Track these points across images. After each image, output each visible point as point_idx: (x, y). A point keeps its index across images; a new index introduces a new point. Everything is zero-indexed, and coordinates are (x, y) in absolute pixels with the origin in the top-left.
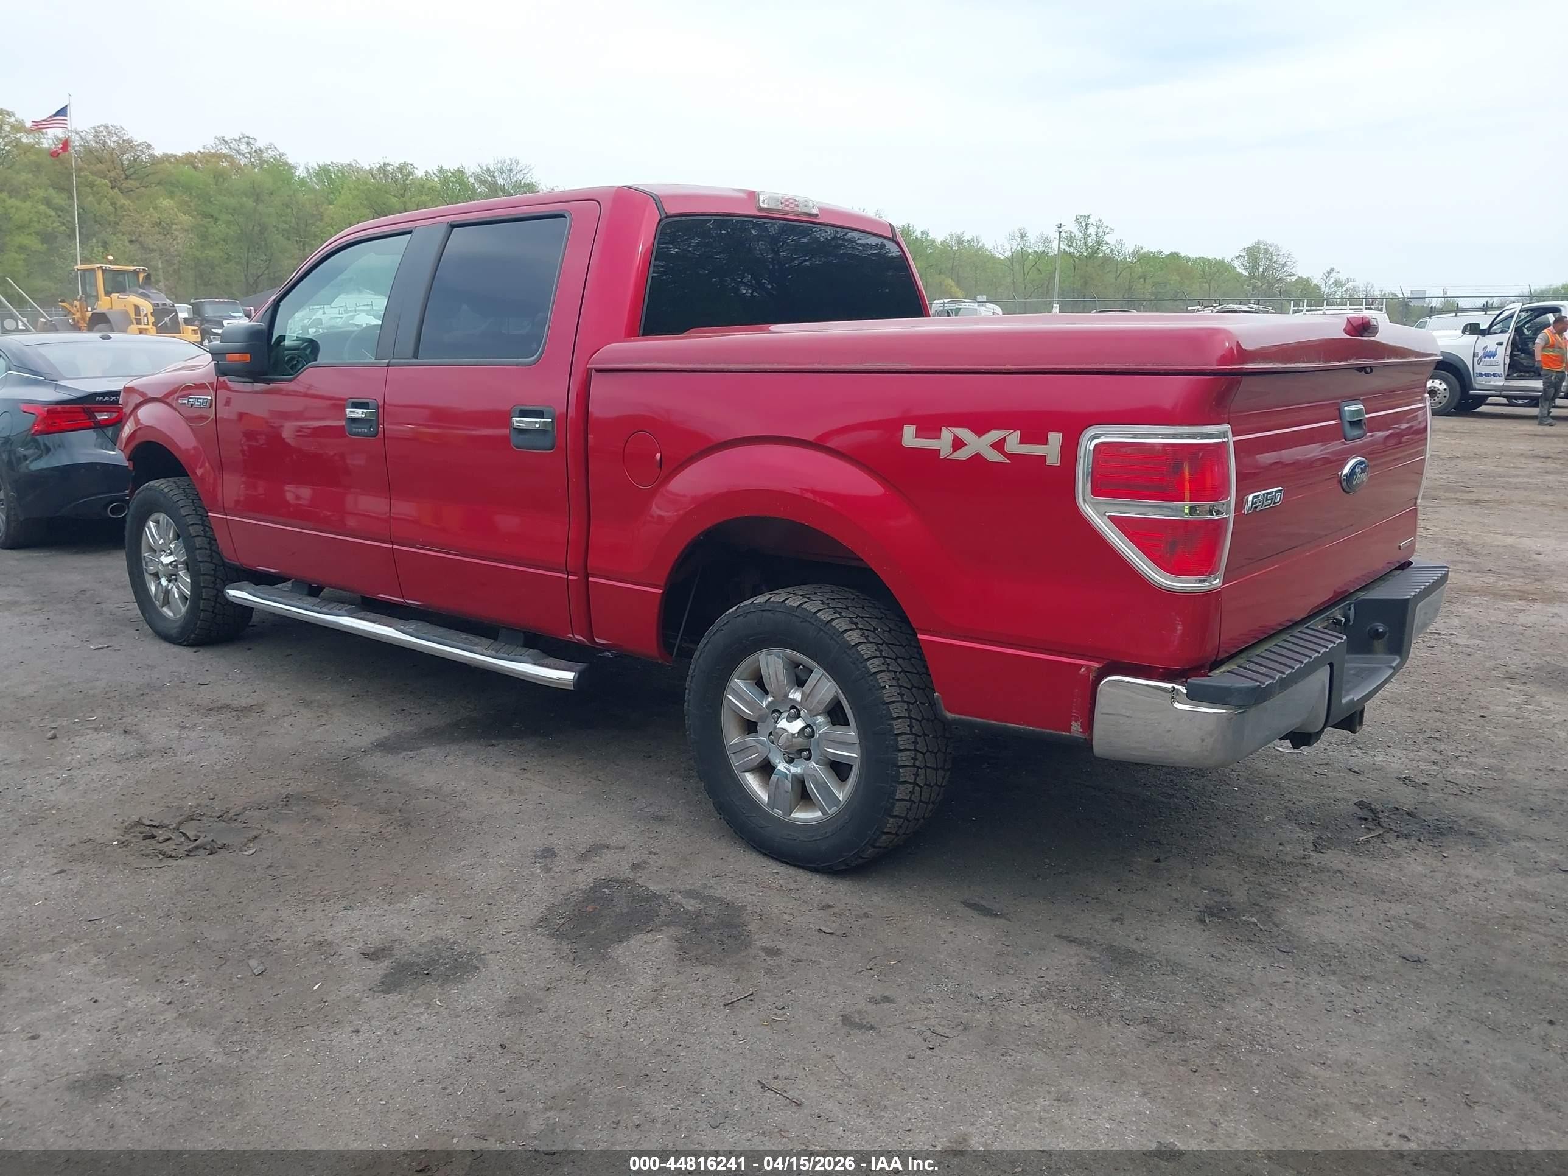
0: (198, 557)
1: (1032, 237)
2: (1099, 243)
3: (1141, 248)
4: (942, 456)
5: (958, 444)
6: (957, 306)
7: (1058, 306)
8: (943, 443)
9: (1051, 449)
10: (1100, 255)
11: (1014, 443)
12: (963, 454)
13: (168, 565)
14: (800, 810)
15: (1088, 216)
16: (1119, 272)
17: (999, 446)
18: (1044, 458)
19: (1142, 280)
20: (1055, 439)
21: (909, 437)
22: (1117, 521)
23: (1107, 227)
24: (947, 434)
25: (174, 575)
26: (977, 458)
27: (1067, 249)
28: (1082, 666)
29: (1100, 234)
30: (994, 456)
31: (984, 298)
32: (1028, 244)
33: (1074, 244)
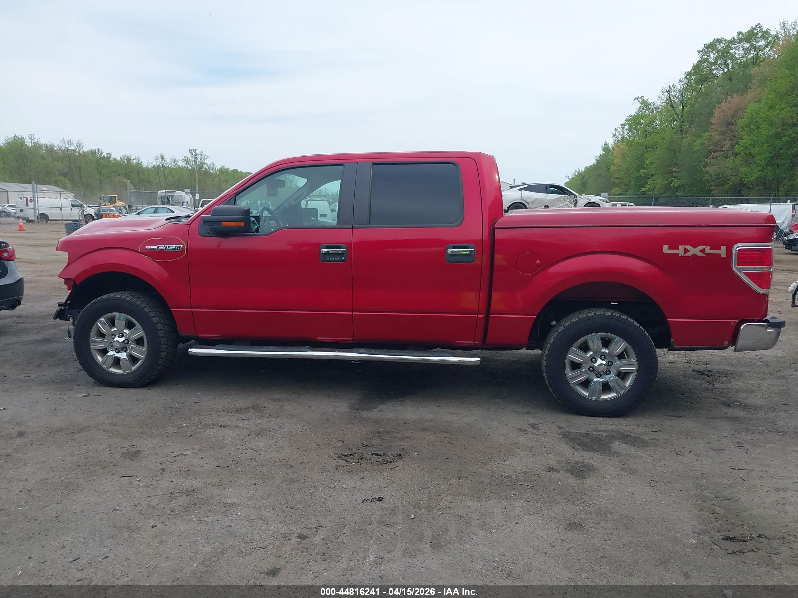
0: (160, 334)
1: (168, 159)
2: (203, 163)
3: (224, 166)
4: (680, 255)
5: (686, 251)
6: (172, 194)
7: (198, 194)
8: (681, 251)
9: (723, 251)
10: (203, 170)
11: (708, 250)
12: (688, 254)
13: (122, 342)
14: (603, 395)
15: (196, 150)
16: (213, 179)
17: (703, 251)
18: (720, 254)
19: (225, 183)
20: (724, 248)
21: (666, 249)
22: (746, 274)
23: (206, 155)
24: (682, 248)
25: (124, 348)
26: (694, 256)
27: (186, 166)
28: (732, 322)
29: (202, 159)
30: (701, 255)
31: (189, 190)
32: (166, 163)
33: (189, 163)
